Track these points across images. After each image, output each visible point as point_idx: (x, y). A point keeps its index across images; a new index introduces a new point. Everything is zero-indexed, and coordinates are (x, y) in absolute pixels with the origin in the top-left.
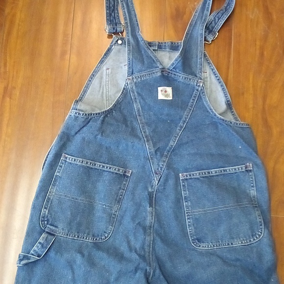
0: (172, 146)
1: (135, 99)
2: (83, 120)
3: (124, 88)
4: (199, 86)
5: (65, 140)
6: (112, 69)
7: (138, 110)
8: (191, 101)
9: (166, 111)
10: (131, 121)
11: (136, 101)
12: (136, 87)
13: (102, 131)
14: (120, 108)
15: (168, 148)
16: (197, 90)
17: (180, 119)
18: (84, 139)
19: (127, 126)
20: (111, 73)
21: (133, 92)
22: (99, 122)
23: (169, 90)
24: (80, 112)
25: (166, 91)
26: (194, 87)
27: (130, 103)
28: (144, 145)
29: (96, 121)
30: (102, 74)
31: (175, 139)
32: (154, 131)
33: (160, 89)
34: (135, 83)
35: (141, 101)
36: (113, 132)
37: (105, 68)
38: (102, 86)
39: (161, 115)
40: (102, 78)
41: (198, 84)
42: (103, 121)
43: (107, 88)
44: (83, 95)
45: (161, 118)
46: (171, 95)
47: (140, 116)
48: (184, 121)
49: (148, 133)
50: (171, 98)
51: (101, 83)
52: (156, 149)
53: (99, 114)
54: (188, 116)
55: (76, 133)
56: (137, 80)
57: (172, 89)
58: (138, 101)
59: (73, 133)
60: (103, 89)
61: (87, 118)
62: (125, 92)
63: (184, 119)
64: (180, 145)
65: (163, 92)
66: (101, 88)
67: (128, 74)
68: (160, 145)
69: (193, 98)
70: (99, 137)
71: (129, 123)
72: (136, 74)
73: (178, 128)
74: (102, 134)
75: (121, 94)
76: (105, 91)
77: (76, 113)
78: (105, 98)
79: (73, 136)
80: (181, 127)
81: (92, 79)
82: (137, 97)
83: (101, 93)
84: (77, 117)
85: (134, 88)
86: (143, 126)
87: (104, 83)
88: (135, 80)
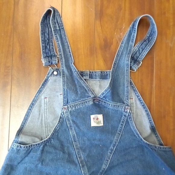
0: (104, 169)
1: (71, 126)
2: (25, 152)
3: (61, 117)
4: (126, 112)
5: (9, 170)
6: (50, 98)
7: (74, 137)
8: (120, 126)
9: (98, 136)
10: (68, 147)
11: (71, 129)
12: (71, 115)
13: (42, 160)
14: (58, 136)
15: (101, 171)
16: (125, 116)
17: (111, 143)
18: (26, 169)
19: (64, 152)
20: (49, 101)
21: (69, 121)
22: (39, 152)
23: (100, 117)
24: (22, 145)
25: (97, 119)
26: (122, 113)
27: (66, 131)
28: (80, 171)
29: (36, 151)
30: (40, 102)
31: (107, 163)
32: (88, 156)
33: (92, 117)
34: (70, 112)
35: (76, 128)
36: (52, 160)
37: (43, 97)
38: (41, 114)
39: (94, 140)
40: (40, 106)
41: (126, 111)
42: (43, 150)
43: (46, 116)
44: (24, 123)
45: (94, 143)
46: (102, 122)
47: (75, 141)
48: (114, 145)
49: (83, 158)
50: (102, 125)
51: (40, 111)
52: (90, 173)
53: (39, 144)
54: (117, 140)
55: (19, 163)
56: (72, 109)
57: (103, 116)
58: (73, 129)
59: (16, 163)
60: (42, 117)
61: (28, 150)
62: (62, 121)
63: (114, 143)
64: (111, 168)
65: (95, 120)
66: (41, 116)
67: (64, 104)
68: (94, 169)
69: (121, 123)
70: (40, 165)
71: (66, 148)
72: (71, 104)
73: (110, 151)
74: (42, 163)
75: (58, 123)
76: (44, 118)
77: (18, 147)
78: (44, 125)
79: (17, 166)
80: (112, 150)
81: (31, 107)
82: (72, 125)
83: (40, 120)
84: (19, 150)
85: (69, 116)
86: (79, 152)
87: (42, 111)
88: (70, 109)
